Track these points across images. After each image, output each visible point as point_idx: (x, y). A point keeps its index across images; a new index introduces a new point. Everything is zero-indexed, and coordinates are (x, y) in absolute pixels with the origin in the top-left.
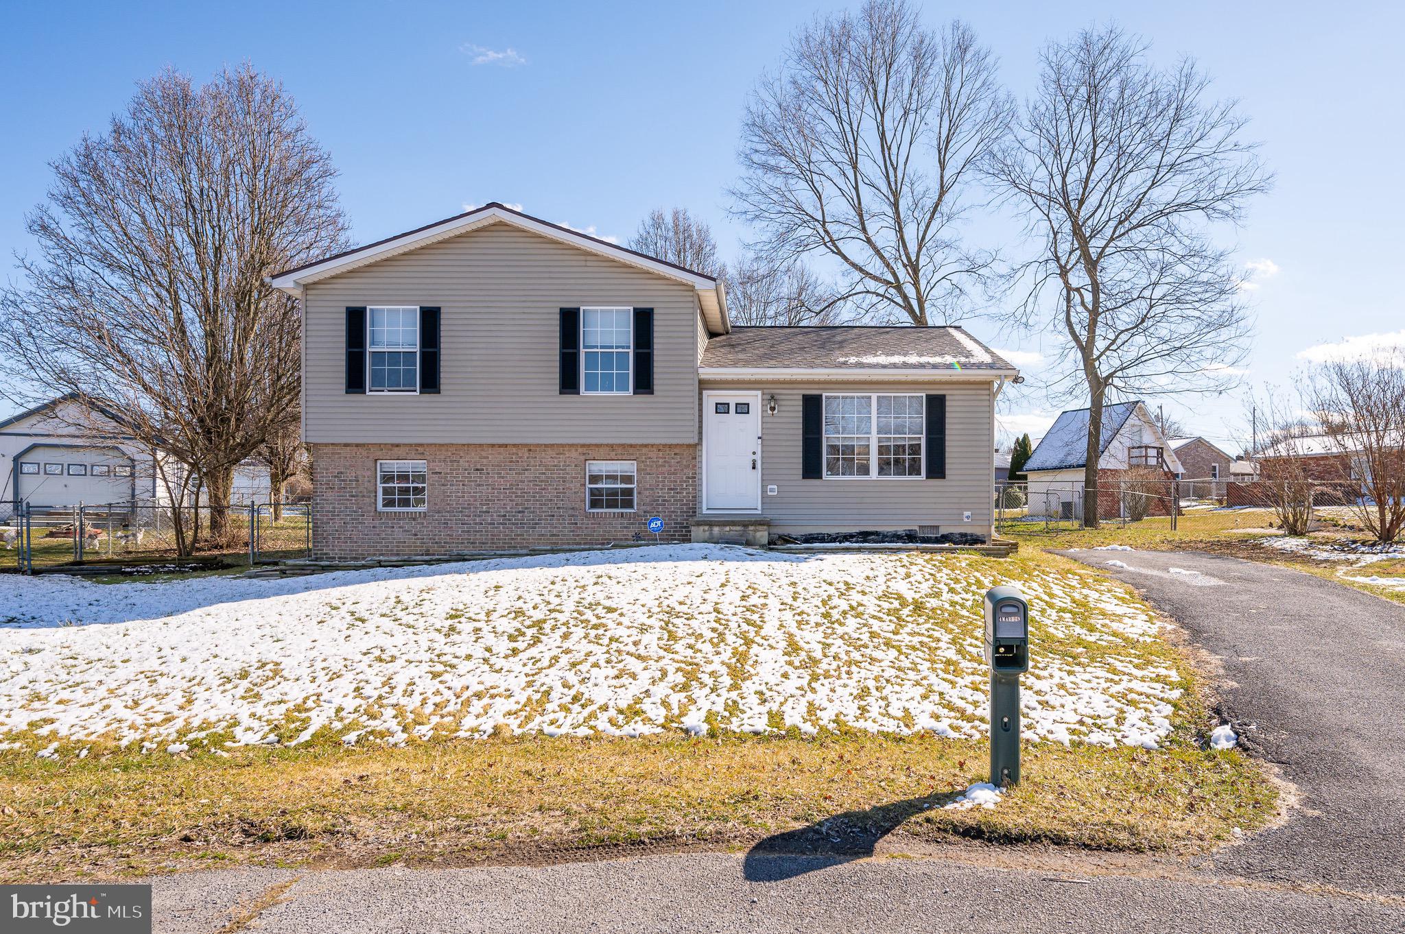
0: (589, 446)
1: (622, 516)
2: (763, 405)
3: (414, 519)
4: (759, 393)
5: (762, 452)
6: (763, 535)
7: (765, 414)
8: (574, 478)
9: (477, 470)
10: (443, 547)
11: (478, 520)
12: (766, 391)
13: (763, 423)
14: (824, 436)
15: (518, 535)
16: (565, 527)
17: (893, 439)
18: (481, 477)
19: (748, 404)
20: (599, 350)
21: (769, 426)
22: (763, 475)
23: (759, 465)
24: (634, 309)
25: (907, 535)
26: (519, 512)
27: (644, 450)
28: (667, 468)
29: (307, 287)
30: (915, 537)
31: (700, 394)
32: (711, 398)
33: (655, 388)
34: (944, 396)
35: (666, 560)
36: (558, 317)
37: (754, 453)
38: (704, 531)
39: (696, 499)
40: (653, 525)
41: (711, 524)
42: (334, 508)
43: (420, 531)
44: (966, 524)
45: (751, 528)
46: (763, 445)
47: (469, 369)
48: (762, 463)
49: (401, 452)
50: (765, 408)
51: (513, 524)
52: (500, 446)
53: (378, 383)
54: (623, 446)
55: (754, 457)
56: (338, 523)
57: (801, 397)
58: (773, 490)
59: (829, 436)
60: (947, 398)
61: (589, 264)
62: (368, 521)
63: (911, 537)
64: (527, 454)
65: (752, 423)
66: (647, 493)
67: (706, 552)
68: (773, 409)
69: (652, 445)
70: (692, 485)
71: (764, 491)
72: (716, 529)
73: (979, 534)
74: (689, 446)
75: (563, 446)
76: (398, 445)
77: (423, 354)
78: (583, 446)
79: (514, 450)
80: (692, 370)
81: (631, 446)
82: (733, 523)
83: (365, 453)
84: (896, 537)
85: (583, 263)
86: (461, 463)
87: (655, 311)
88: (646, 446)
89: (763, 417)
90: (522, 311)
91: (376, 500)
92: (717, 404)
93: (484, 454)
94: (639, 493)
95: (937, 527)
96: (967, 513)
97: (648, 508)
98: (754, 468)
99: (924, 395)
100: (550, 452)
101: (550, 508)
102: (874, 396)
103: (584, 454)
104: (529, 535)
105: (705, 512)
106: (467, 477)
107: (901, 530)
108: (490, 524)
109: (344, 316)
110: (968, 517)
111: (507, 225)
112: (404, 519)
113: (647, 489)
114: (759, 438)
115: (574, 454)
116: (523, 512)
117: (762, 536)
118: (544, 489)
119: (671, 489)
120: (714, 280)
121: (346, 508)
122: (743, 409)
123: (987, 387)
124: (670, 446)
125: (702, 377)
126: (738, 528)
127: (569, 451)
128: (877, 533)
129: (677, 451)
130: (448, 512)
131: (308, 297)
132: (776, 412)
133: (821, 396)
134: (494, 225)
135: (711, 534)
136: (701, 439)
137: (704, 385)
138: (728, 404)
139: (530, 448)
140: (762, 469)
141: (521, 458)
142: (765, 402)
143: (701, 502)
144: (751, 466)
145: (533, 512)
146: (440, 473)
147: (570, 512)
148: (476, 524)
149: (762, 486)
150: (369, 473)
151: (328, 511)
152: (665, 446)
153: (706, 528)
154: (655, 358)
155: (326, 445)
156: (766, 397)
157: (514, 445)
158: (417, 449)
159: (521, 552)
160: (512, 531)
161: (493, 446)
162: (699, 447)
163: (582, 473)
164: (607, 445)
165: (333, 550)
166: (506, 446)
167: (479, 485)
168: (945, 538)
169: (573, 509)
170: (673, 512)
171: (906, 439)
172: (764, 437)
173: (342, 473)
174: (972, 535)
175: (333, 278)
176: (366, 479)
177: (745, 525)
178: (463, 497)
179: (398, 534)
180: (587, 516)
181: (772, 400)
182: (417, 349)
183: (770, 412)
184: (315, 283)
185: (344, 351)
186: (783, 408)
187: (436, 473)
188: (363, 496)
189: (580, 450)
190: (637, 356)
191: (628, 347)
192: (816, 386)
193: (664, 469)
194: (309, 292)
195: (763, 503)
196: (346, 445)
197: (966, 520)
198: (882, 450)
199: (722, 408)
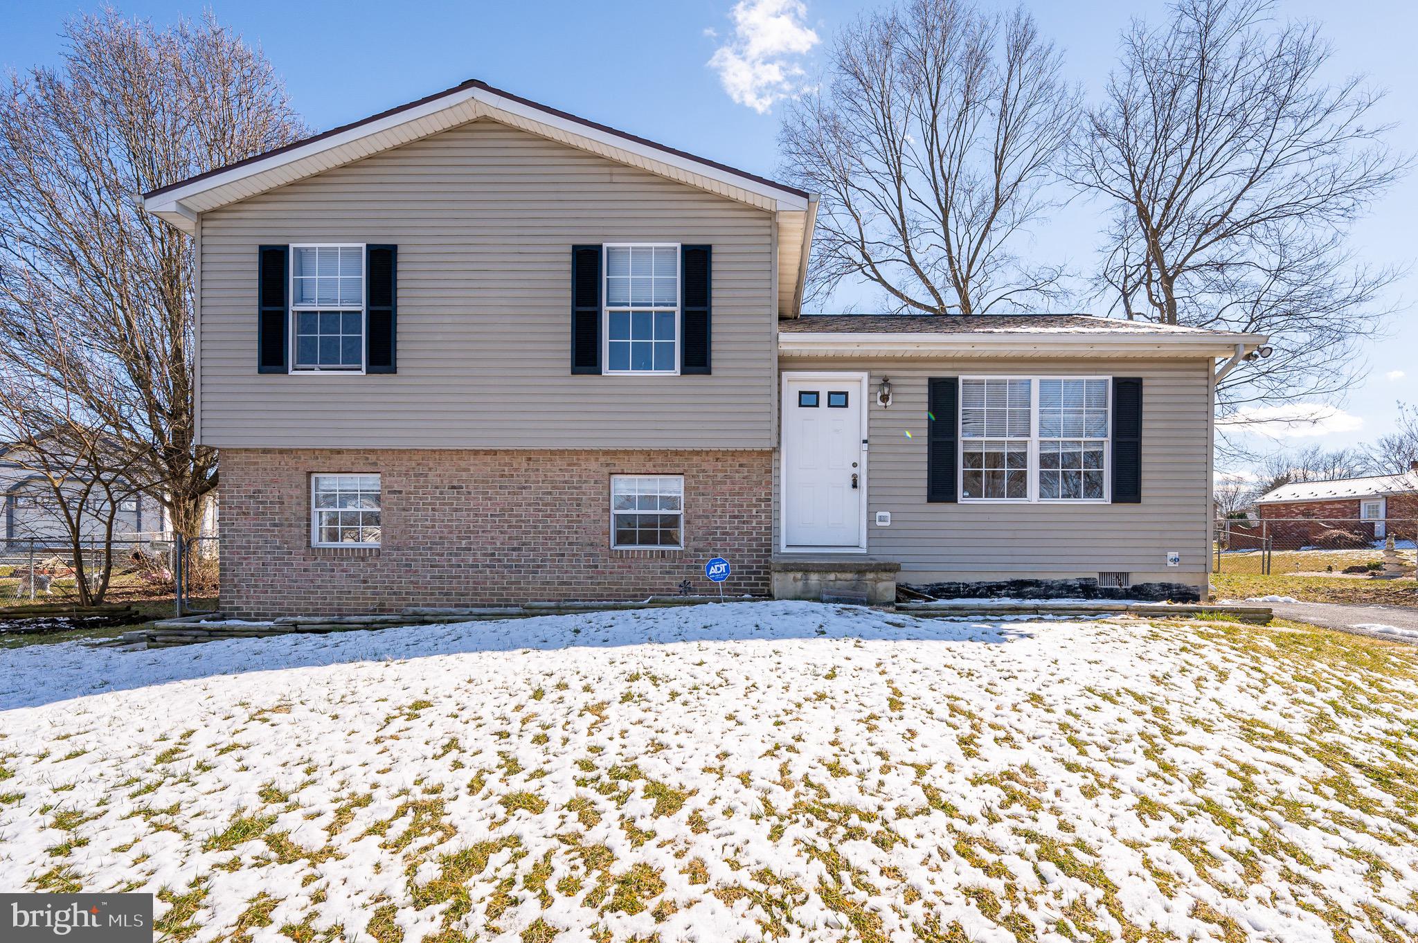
0: (615, 453)
1: (663, 556)
2: (870, 394)
3: (363, 559)
4: (864, 376)
5: (869, 462)
6: (887, 587)
7: (873, 407)
8: (593, 500)
9: (454, 487)
10: (404, 599)
11: (454, 560)
12: (875, 373)
13: (870, 419)
14: (961, 438)
15: (512, 583)
16: (579, 572)
17: (1062, 444)
18: (459, 499)
19: (846, 394)
20: (631, 309)
21: (879, 424)
22: (869, 496)
23: (863, 482)
24: (683, 247)
25: (1081, 586)
26: (514, 549)
27: (695, 459)
28: (728, 486)
29: (203, 217)
30: (1094, 590)
31: (780, 376)
32: (795, 382)
33: (714, 364)
34: (1140, 380)
35: (751, 636)
36: (569, 258)
37: (855, 465)
38: (795, 580)
39: (771, 530)
40: (713, 570)
41: (806, 569)
42: (249, 542)
43: (371, 577)
44: (1171, 571)
45: (870, 576)
46: (869, 453)
47: (439, 338)
48: (869, 479)
49: (345, 461)
50: (873, 398)
51: (505, 567)
52: (487, 453)
53: (307, 357)
54: (664, 453)
55: (855, 471)
56: (254, 564)
57: (926, 382)
58: (885, 517)
59: (965, 440)
60: (1145, 382)
61: (615, 179)
62: (297, 562)
63: (1088, 590)
64: (525, 465)
65: (854, 420)
66: (699, 522)
67: (819, 620)
68: (885, 398)
69: (707, 452)
70: (764, 511)
71: (871, 521)
72: (814, 578)
73: (1190, 585)
74: (761, 453)
75: (576, 452)
76: (339, 452)
77: (371, 315)
78: (606, 453)
79: (507, 459)
80: (768, 338)
81: (677, 453)
82: (842, 568)
83: (292, 463)
84: (1066, 590)
85: (607, 179)
86: (430, 478)
87: (714, 250)
88: (698, 453)
89: (870, 411)
90: (516, 249)
91: (309, 531)
92: (801, 393)
93: (463, 464)
94: (688, 522)
95: (1126, 574)
96: (1172, 555)
97: (701, 545)
98: (855, 486)
99: (1110, 378)
100: (559, 462)
101: (558, 544)
102: (1035, 380)
103: (608, 465)
104: (529, 583)
105: (784, 550)
106: (438, 498)
107: (1072, 578)
108: (472, 566)
109: (256, 258)
110: (1175, 560)
111: (495, 122)
112: (348, 559)
113: (699, 517)
114: (865, 442)
115: (593, 465)
116: (519, 549)
117: (886, 589)
118: (550, 516)
119: (735, 517)
120: (806, 196)
121: (266, 542)
122: (839, 400)
123: (1204, 366)
124: (734, 453)
125: (784, 348)
126: (849, 576)
127: (587, 460)
128: (1036, 583)
129: (743, 460)
130: (412, 549)
131: (205, 232)
132: (889, 403)
133: (956, 379)
134: (475, 122)
135: (806, 585)
136: (779, 443)
137: (786, 363)
138: (817, 393)
139: (529, 455)
140: (869, 487)
141: (516, 470)
142: (874, 389)
143: (779, 536)
144: (851, 483)
145: (534, 550)
146: (400, 492)
147: (588, 550)
148: (451, 566)
149: (869, 513)
150: (297, 492)
151: (239, 547)
152: (725, 453)
153: (799, 575)
154: (714, 320)
155: (238, 451)
156: (874, 381)
157: (507, 452)
158: (367, 459)
159: (510, 610)
160: (503, 577)
161: (476, 452)
162: (775, 456)
163: (605, 492)
164: (641, 452)
165: (248, 603)
166: (495, 452)
167: (456, 510)
168: (1140, 592)
169: (592, 545)
170: (737, 550)
171: (1083, 444)
172: (872, 441)
173: (259, 492)
174: (1178, 587)
175: (240, 202)
176: (294, 501)
177: (861, 570)
178: (433, 527)
179: (341, 581)
180: (612, 555)
181: (884, 388)
182: (363, 308)
183: (880, 403)
184: (214, 211)
185: (256, 311)
186: (899, 398)
187: (395, 492)
188: (290, 525)
189: (602, 459)
190: (686, 316)
191: (675, 305)
192: (949, 365)
193: (725, 488)
194: (206, 224)
195: (869, 538)
196: (266, 451)
197: (1171, 564)
198: (1047, 461)
199: (808, 399)
